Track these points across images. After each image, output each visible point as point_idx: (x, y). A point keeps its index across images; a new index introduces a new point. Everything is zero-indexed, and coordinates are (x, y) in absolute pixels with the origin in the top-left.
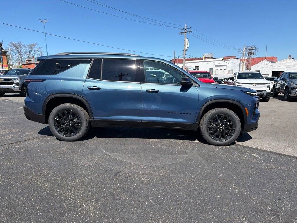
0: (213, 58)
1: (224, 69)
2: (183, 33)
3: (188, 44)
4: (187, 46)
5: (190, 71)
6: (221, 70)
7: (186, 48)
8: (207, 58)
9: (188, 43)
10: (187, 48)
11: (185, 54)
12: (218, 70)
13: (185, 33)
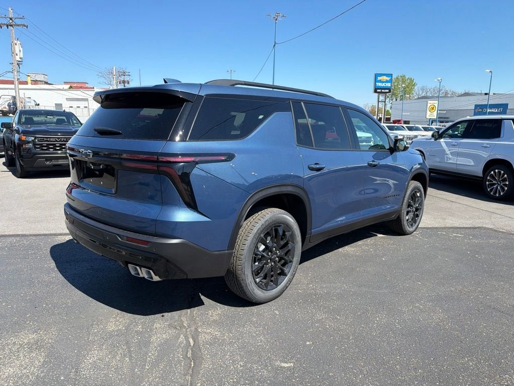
0: (46, 83)
1: (85, 107)
2: (5, 24)
3: (20, 51)
4: (18, 55)
5: (30, 107)
6: (79, 107)
7: (18, 58)
8: (35, 82)
9: (21, 49)
10: (20, 60)
11: (18, 72)
12: (72, 107)
13: (11, 26)
